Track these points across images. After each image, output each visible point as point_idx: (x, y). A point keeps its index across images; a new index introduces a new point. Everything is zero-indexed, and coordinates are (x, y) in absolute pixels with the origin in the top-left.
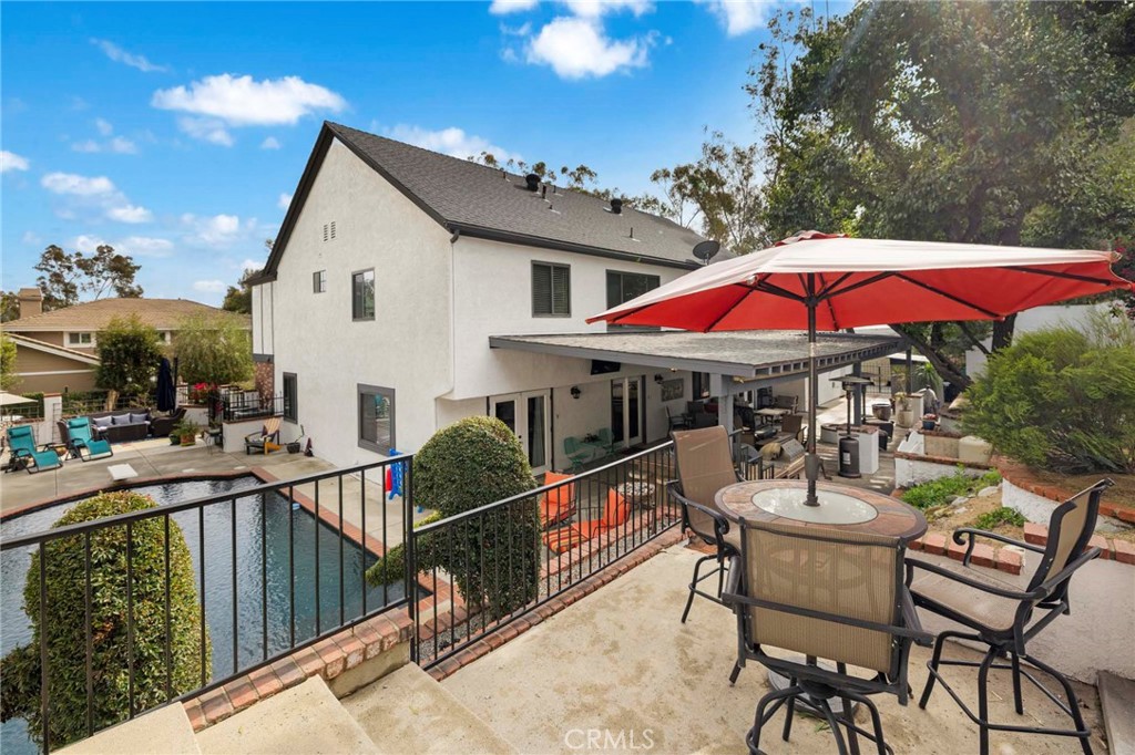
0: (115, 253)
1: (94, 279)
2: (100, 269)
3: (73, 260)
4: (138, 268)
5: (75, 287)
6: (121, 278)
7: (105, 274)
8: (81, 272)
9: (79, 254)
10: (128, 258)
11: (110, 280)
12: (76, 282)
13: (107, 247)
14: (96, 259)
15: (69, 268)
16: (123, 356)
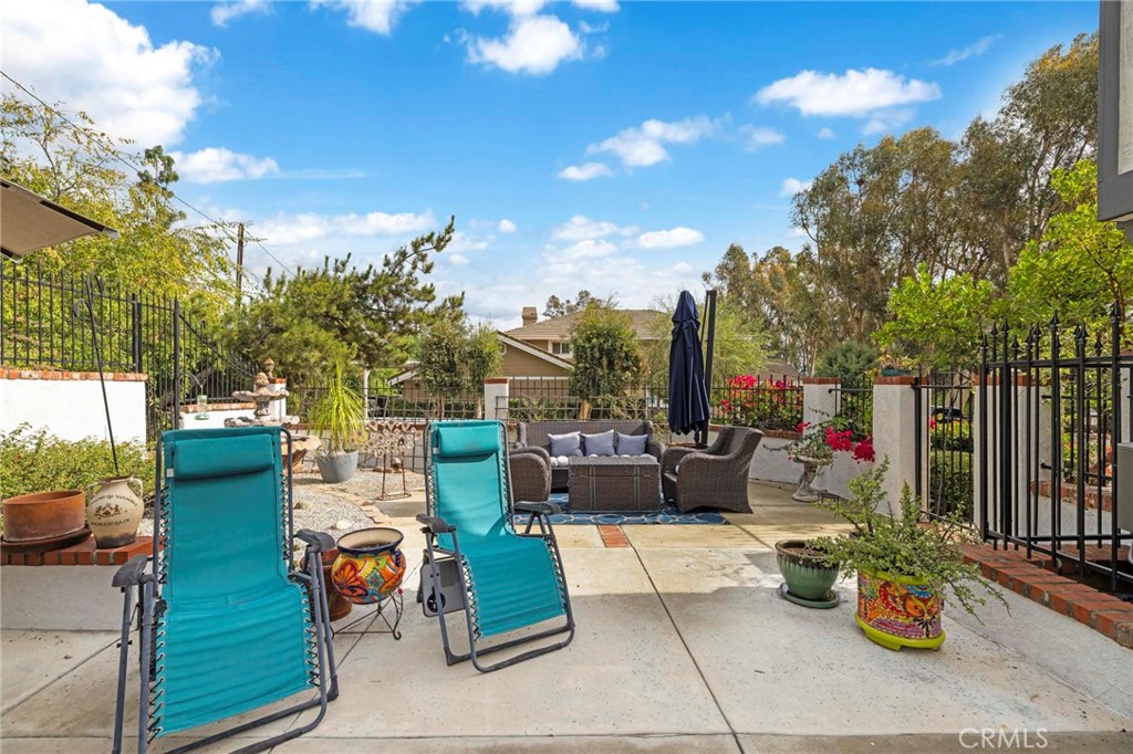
0: (590, 296)
3: (565, 306)
9: (568, 302)
13: (588, 293)
14: (578, 303)
16: (597, 355)
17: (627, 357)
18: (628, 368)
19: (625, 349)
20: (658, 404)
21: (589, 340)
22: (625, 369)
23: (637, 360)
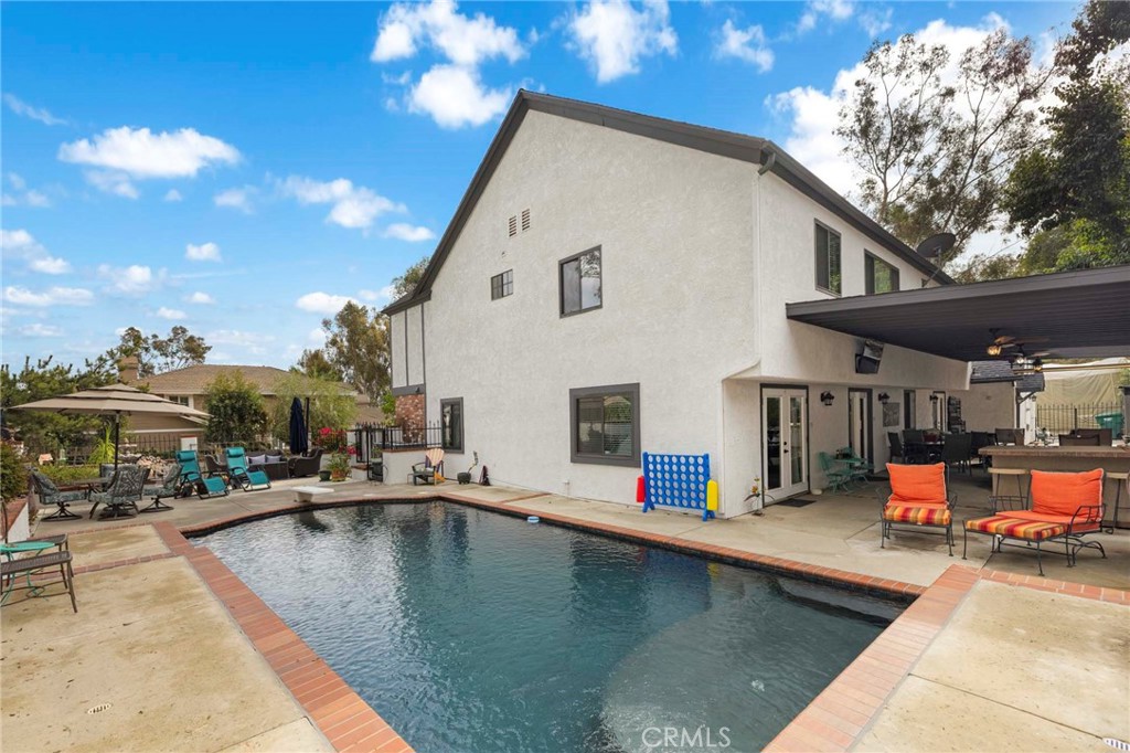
0: (189, 334)
1: (169, 360)
2: (174, 350)
3: (150, 342)
4: (209, 348)
5: (152, 367)
6: (193, 358)
7: (179, 354)
8: (156, 353)
9: (155, 336)
10: (199, 339)
11: (184, 361)
12: (154, 362)
13: (181, 328)
14: (170, 340)
15: (147, 350)
16: (230, 412)
17: (256, 413)
18: (256, 421)
19: (254, 407)
20: (281, 446)
21: (222, 401)
22: (254, 422)
23: (264, 416)
